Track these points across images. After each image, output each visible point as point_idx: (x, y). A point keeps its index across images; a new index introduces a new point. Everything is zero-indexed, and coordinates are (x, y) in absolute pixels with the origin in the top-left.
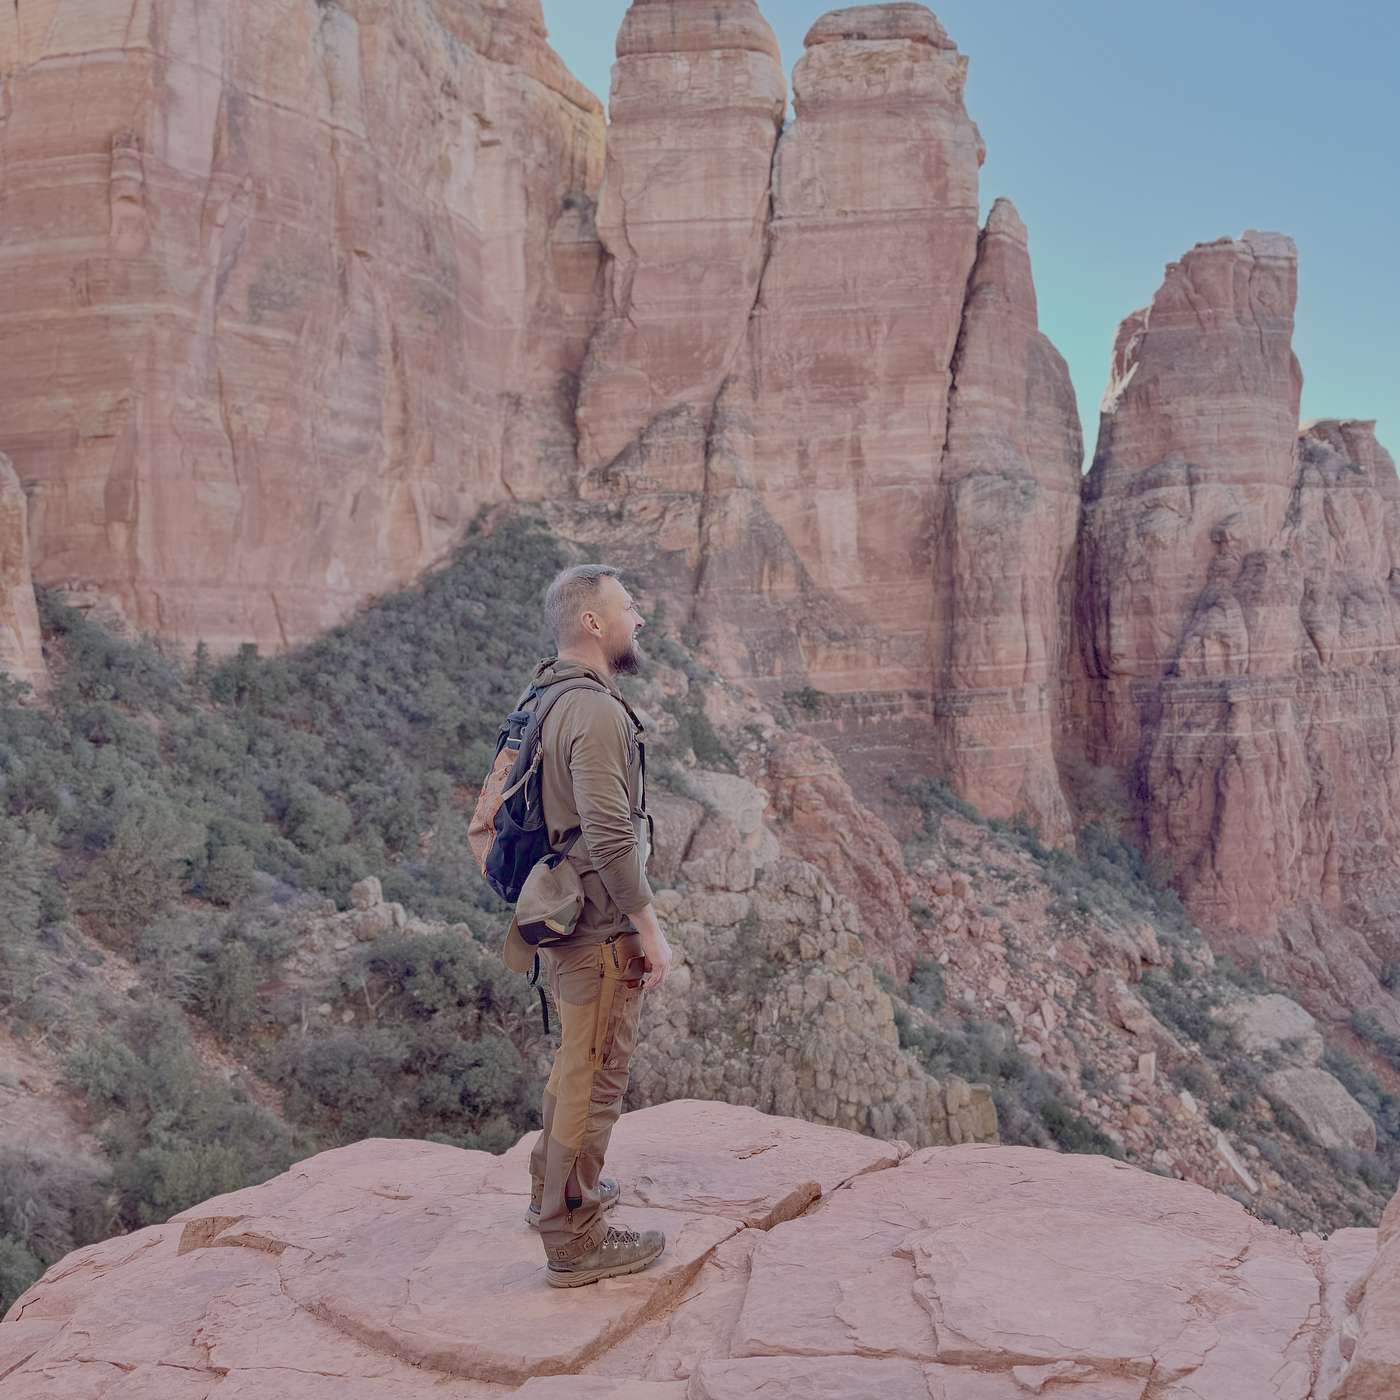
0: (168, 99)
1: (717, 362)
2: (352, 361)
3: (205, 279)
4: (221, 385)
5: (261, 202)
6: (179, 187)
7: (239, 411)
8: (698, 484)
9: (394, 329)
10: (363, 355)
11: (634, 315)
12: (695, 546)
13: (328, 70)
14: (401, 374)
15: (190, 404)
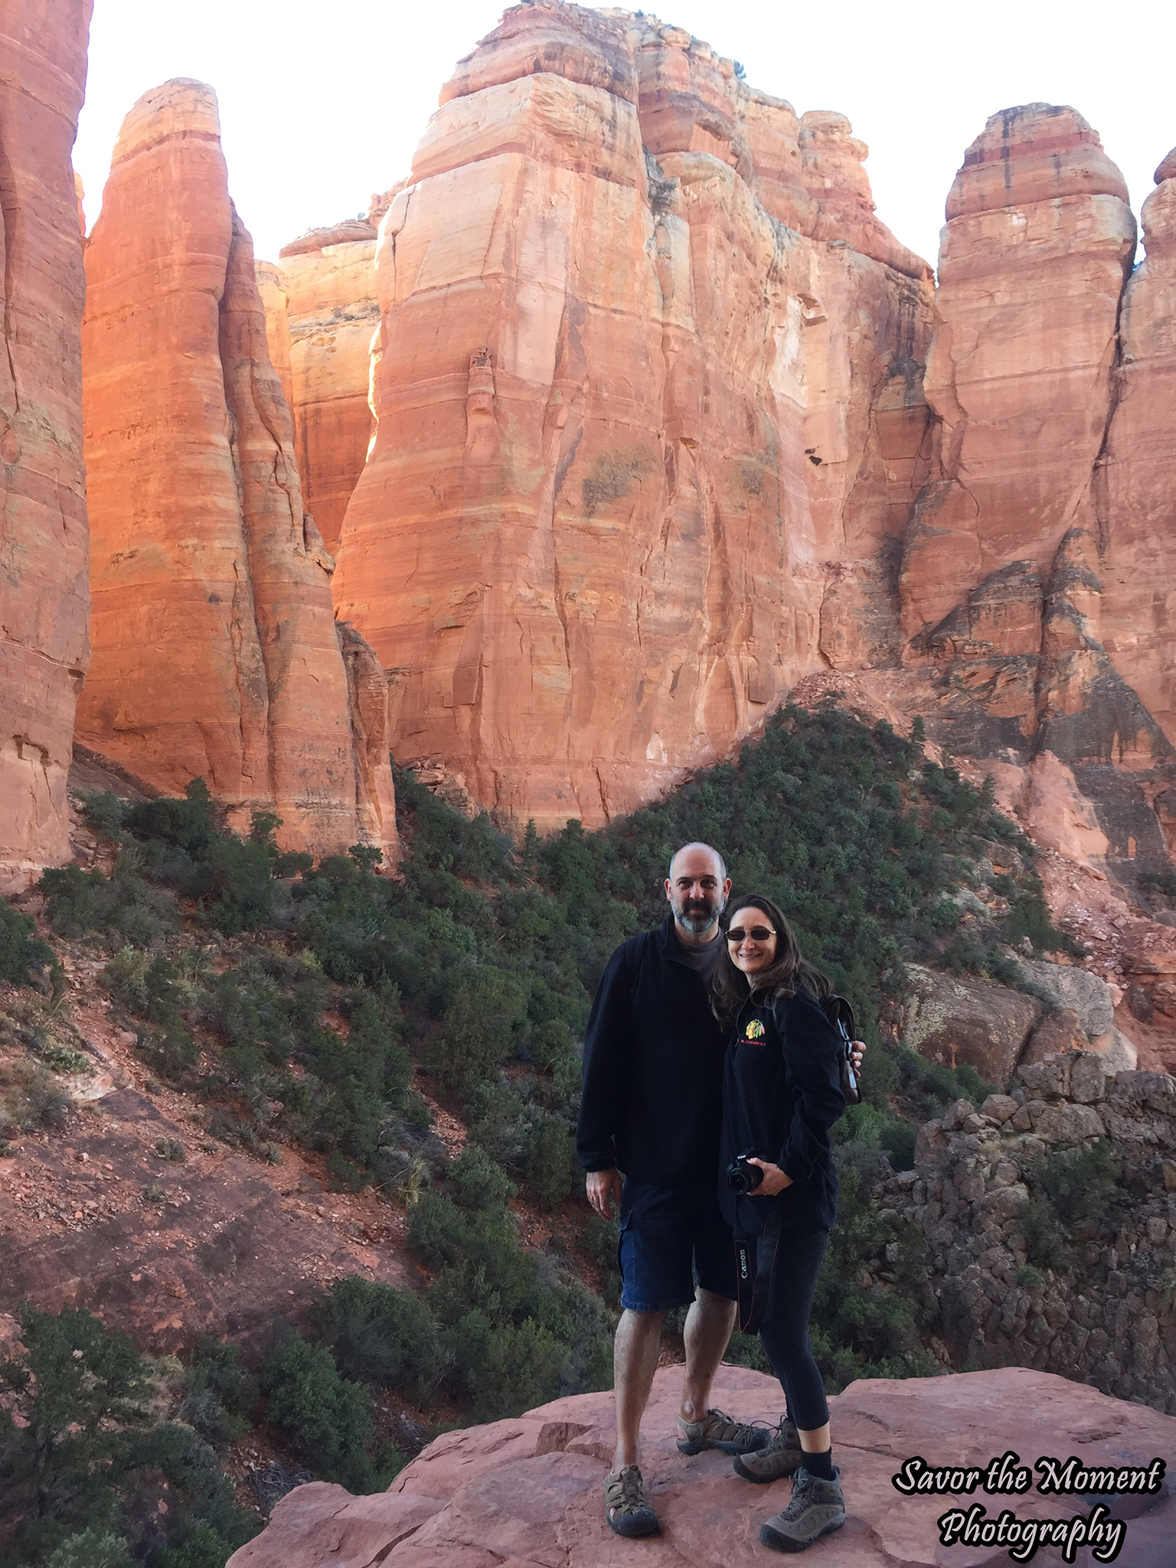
0: (519, 316)
1: (1056, 517)
2: (675, 544)
3: (545, 478)
4: (557, 574)
5: (597, 403)
6: (525, 396)
7: (572, 597)
8: (1034, 647)
9: (716, 510)
10: (686, 537)
11: (963, 476)
12: (1031, 714)
13: (662, 272)
14: (723, 554)
15: (529, 594)
